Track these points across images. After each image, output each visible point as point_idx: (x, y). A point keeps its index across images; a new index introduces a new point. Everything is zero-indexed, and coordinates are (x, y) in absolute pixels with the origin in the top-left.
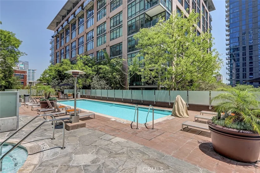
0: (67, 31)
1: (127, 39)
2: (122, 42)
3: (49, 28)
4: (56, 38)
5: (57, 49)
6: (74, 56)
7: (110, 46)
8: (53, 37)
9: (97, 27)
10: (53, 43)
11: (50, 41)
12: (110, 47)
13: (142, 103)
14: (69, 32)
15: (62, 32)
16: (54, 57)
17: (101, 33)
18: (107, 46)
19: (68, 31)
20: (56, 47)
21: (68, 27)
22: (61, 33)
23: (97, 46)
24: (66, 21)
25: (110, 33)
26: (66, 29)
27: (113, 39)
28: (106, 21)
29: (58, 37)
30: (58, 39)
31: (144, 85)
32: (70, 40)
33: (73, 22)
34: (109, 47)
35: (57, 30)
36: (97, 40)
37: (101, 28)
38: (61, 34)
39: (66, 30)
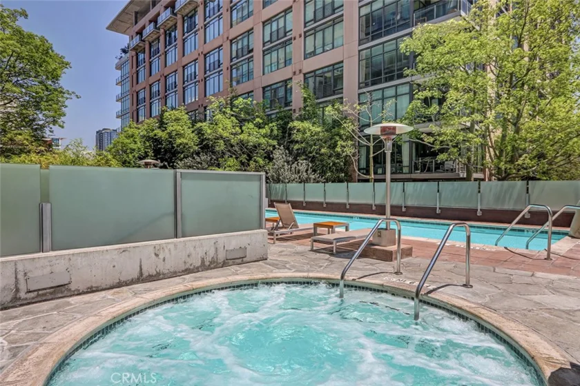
0: (170, 34)
1: (357, 53)
2: (342, 62)
3: (113, 27)
4: (134, 53)
5: (137, 83)
6: (193, 100)
7: (304, 71)
8: (124, 51)
9: (264, 23)
10: (127, 68)
11: (117, 61)
12: (305, 74)
13: (439, 214)
14: (175, 36)
15: (155, 37)
16: (128, 103)
17: (274, 38)
18: (295, 73)
19: (173, 34)
20: (135, 76)
21: (171, 23)
22: (151, 40)
23: (264, 74)
24: (166, 8)
25: (305, 38)
26: (166, 29)
27: (314, 53)
28: (291, 7)
29: (139, 50)
30: (141, 56)
31: (411, 172)
32: (180, 59)
33: (187, 11)
34: (302, 75)
35: (140, 33)
36: (264, 56)
37: (274, 25)
38: (150, 44)
39: (165, 32)
